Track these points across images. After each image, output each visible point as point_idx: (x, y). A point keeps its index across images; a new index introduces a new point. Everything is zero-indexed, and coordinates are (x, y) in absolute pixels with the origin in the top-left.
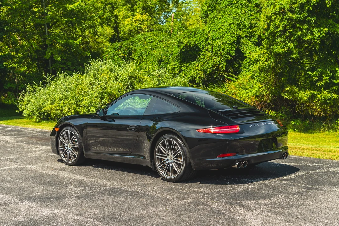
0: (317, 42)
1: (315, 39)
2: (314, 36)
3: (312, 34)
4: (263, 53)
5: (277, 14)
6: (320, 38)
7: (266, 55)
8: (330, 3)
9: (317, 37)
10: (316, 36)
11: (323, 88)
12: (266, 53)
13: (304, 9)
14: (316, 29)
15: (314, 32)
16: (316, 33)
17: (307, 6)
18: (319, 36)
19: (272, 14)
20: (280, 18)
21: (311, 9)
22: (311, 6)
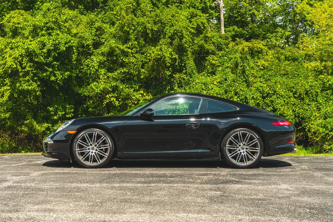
0: (60, 83)
1: (58, 80)
2: (57, 77)
3: (55, 76)
4: (6, 89)
5: (23, 57)
6: (63, 80)
7: (9, 91)
8: (77, 52)
9: (60, 79)
10: (58, 78)
11: (60, 121)
12: (9, 90)
13: (50, 55)
14: (59, 72)
15: (57, 75)
16: (59, 75)
17: (53, 53)
18: (62, 78)
19: (19, 56)
20: (27, 60)
21: (56, 55)
22: (56, 53)
